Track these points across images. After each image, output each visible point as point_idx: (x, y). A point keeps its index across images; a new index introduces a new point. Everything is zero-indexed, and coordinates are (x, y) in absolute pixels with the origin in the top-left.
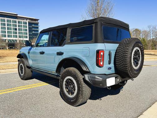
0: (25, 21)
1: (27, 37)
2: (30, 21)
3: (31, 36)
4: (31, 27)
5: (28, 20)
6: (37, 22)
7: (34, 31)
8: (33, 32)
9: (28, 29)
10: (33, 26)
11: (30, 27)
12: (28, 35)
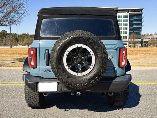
0: (126, 13)
1: (126, 33)
2: (132, 12)
3: (132, 30)
4: (133, 20)
5: (129, 12)
6: (141, 12)
7: (136, 24)
8: (135, 26)
9: (128, 22)
10: (135, 18)
11: (131, 20)
12: (128, 30)
